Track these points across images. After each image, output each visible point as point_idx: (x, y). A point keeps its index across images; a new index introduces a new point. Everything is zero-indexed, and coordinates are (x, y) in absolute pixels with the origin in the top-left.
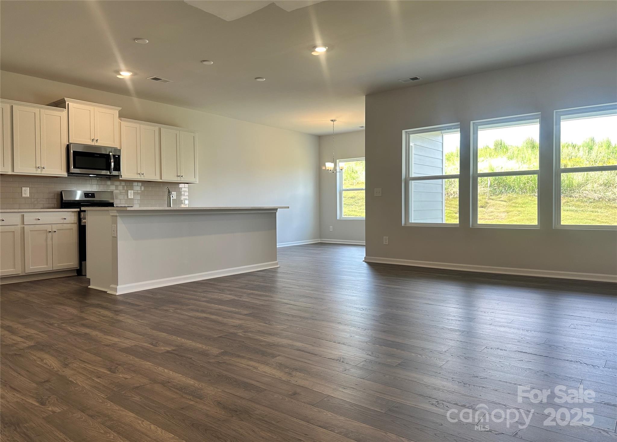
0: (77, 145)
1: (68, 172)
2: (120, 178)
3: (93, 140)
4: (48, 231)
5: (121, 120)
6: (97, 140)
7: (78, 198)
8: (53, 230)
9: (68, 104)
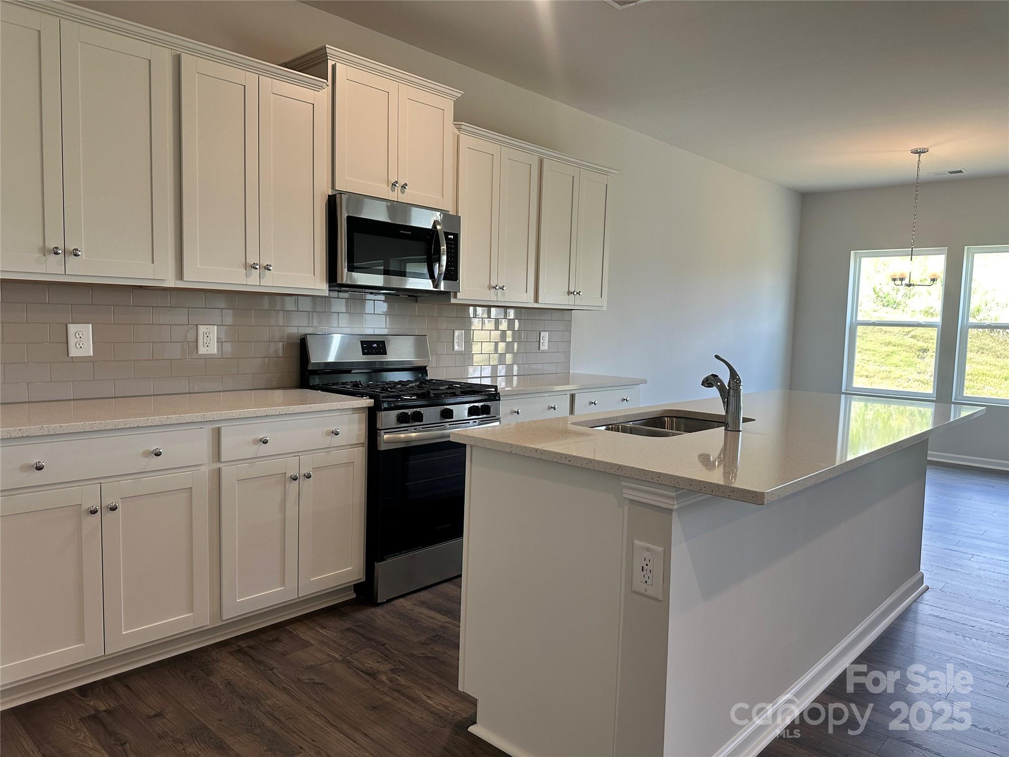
0: (355, 195)
1: (329, 283)
2: (453, 301)
3: (394, 185)
4: (288, 475)
5: (459, 129)
6: (404, 187)
7: (331, 358)
8: (302, 473)
9: (334, 67)
